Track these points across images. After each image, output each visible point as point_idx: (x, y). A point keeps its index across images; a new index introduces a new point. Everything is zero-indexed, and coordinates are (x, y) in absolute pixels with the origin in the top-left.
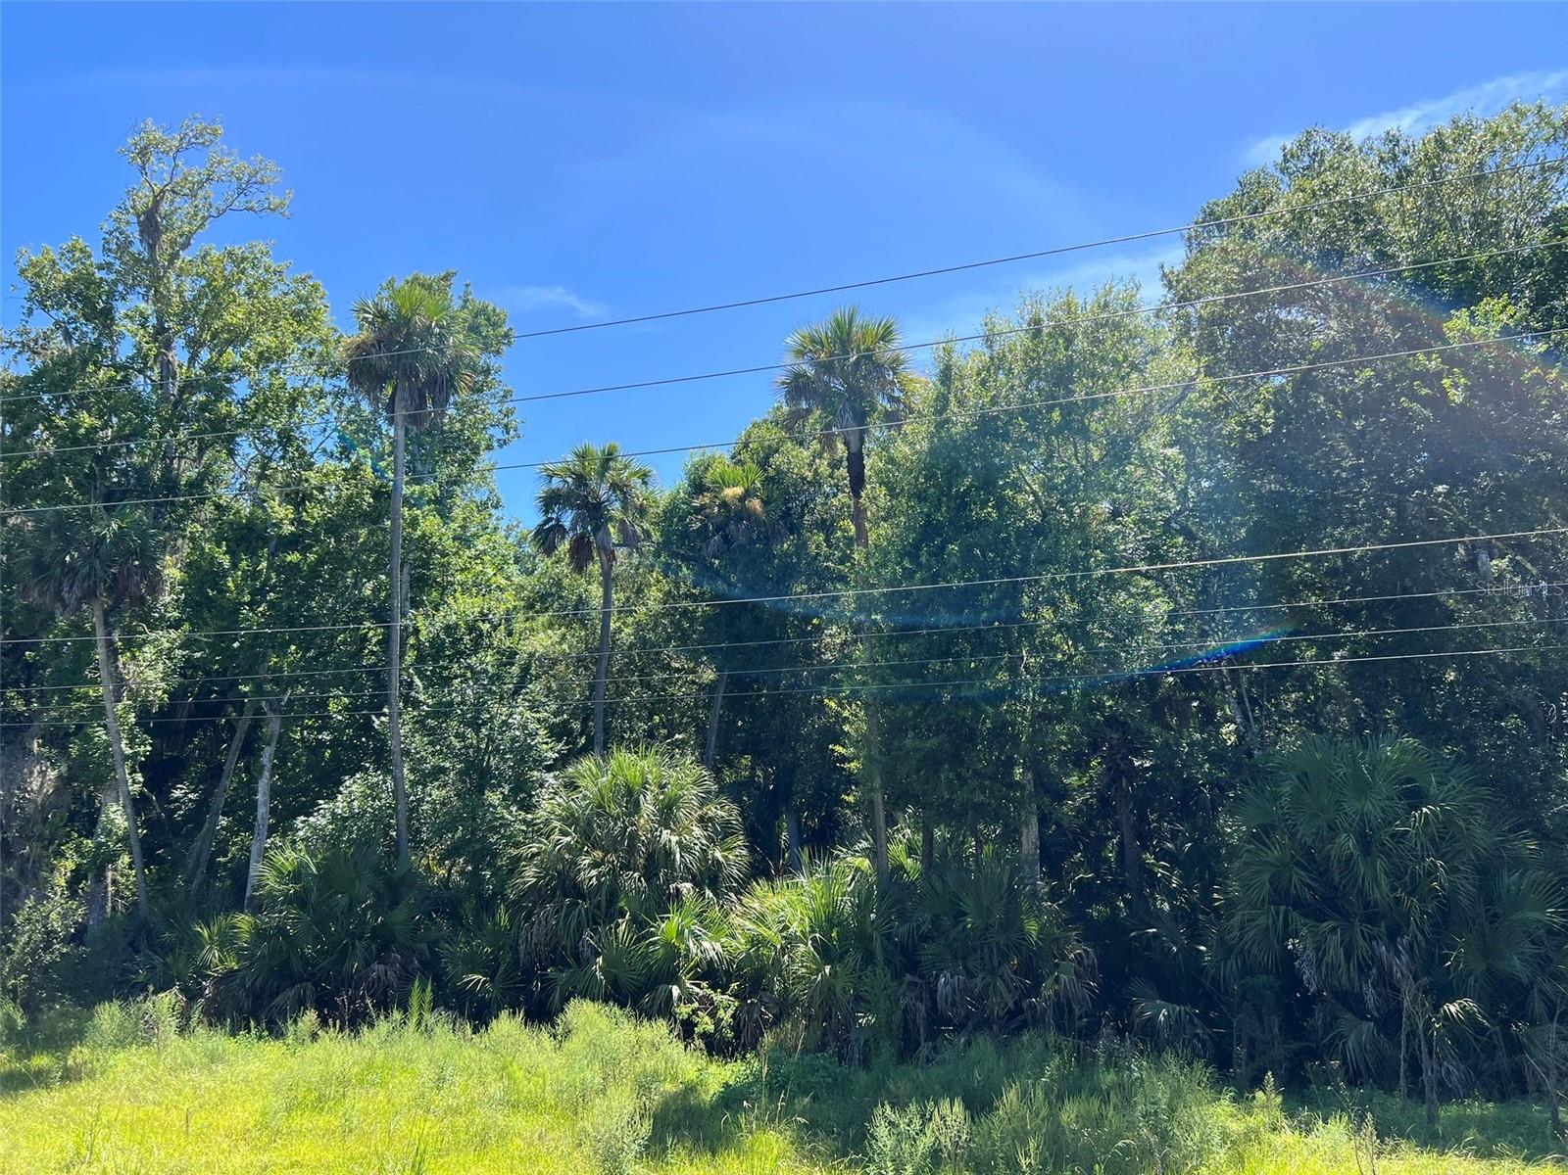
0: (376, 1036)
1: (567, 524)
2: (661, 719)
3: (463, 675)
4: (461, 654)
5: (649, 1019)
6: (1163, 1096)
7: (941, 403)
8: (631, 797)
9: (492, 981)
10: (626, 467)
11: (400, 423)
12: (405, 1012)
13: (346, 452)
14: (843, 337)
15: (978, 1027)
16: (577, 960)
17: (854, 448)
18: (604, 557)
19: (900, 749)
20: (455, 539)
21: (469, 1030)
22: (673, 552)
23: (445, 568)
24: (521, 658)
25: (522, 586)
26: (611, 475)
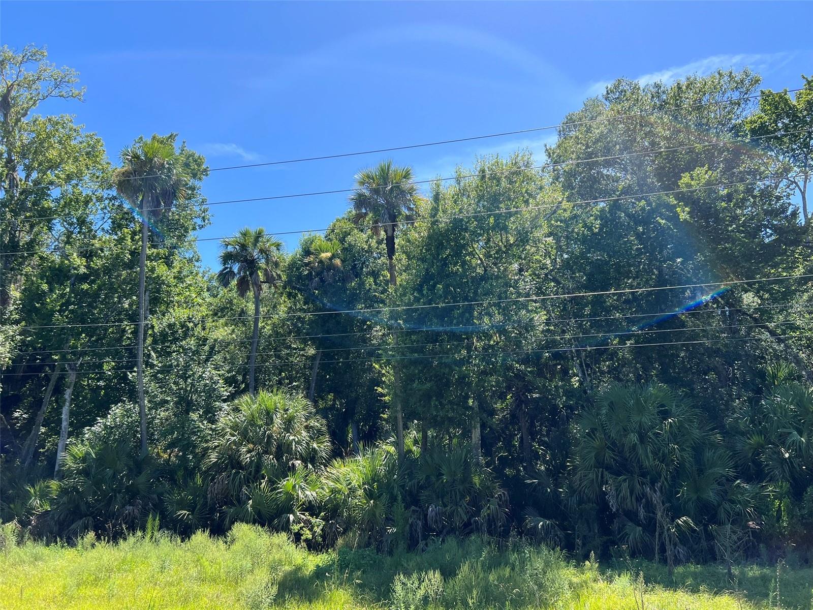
0: (128, 545)
1: (236, 271)
2: (286, 374)
3: (178, 351)
4: (177, 339)
5: (277, 532)
6: (539, 564)
7: (435, 210)
8: (269, 416)
9: (192, 514)
10: (268, 241)
11: (146, 215)
12: (144, 532)
13: (115, 230)
14: (384, 175)
15: (448, 533)
16: (239, 502)
17: (390, 234)
18: (255, 288)
19: (411, 389)
20: (175, 278)
21: (179, 540)
22: (293, 286)
23: (169, 293)
24: (210, 342)
25: (211, 304)
26: (260, 245)
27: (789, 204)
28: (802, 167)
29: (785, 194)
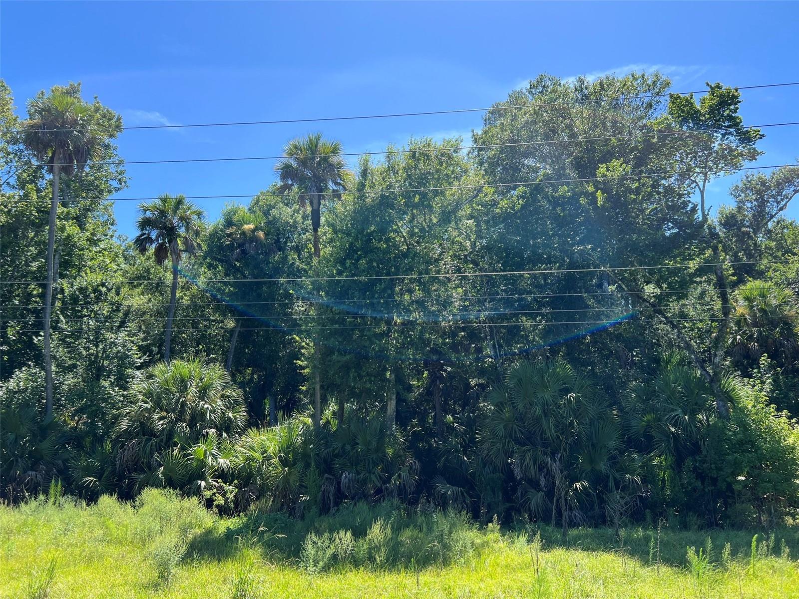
0: (28, 508)
1: (154, 237)
2: (203, 347)
3: (89, 316)
4: (89, 303)
5: (188, 497)
6: (446, 527)
7: (361, 187)
8: (183, 384)
9: (100, 480)
10: (189, 208)
11: (57, 173)
12: (47, 495)
13: (22, 184)
14: (313, 147)
15: (360, 498)
16: (150, 469)
17: (315, 207)
18: (174, 257)
19: (330, 361)
20: (87, 240)
21: (84, 504)
22: (215, 257)
23: (81, 257)
24: (124, 308)
25: (126, 271)
26: (180, 212)
27: (689, 202)
28: (702, 168)
29: (686, 192)
